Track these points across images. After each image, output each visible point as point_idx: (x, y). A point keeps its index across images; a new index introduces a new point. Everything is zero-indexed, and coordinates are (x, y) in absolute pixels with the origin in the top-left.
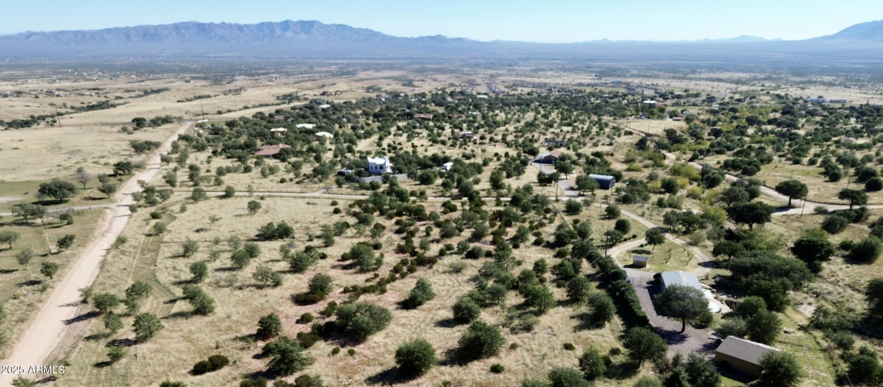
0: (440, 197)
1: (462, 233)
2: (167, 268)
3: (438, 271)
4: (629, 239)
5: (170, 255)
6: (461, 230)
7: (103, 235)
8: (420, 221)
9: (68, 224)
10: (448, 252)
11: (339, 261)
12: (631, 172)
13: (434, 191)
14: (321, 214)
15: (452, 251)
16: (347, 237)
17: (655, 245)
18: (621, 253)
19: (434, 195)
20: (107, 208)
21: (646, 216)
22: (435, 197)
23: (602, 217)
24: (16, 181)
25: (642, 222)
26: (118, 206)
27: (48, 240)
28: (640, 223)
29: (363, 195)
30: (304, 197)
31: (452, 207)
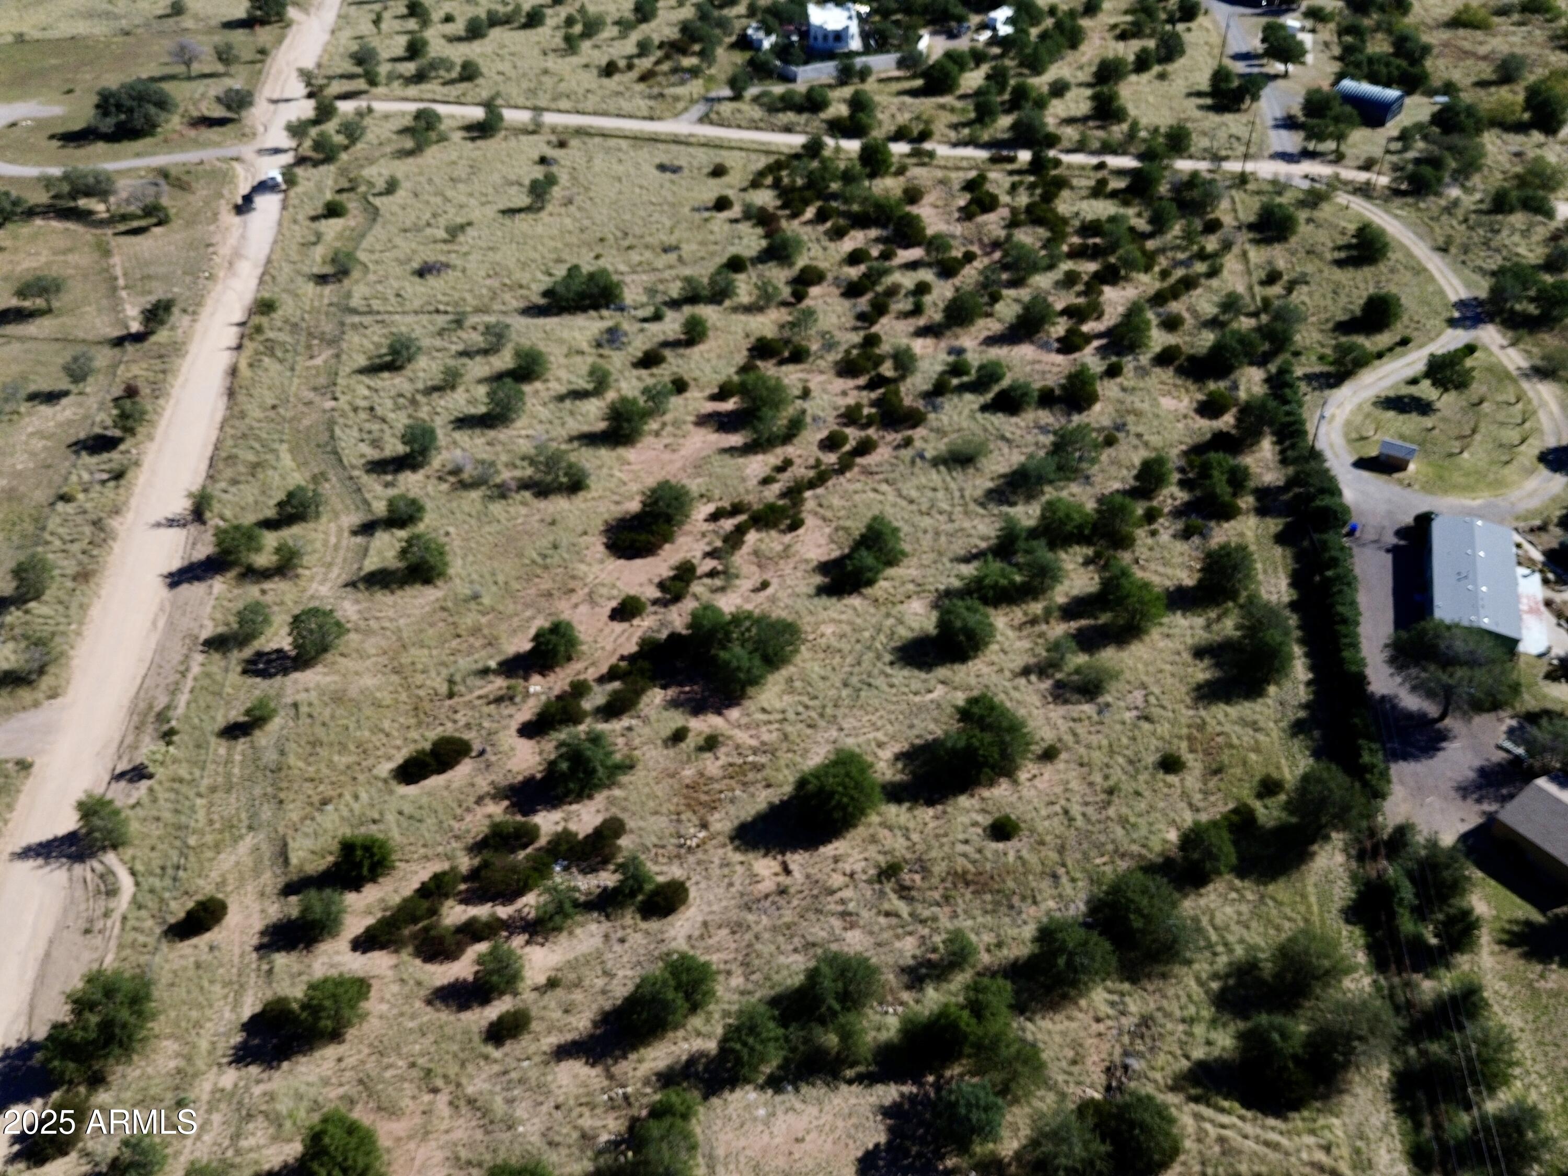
0: (965, 143)
1: (999, 307)
2: (355, 410)
3: (922, 457)
4: (1391, 349)
5: (362, 361)
6: (995, 298)
7: (231, 264)
8: (907, 247)
9: (159, 224)
10: (955, 381)
11: (714, 398)
12: (1461, 32)
13: (955, 119)
14: (686, 210)
15: (965, 379)
16: (735, 309)
17: (1446, 390)
18: (1360, 407)
19: (953, 135)
20: (237, 159)
21: (1453, 250)
22: (955, 145)
23: (1342, 255)
24: (49, 34)
25: (1437, 275)
26: (261, 152)
27: (121, 282)
28: (1432, 279)
29: (788, 129)
30: (654, 139)
31: (987, 200)
